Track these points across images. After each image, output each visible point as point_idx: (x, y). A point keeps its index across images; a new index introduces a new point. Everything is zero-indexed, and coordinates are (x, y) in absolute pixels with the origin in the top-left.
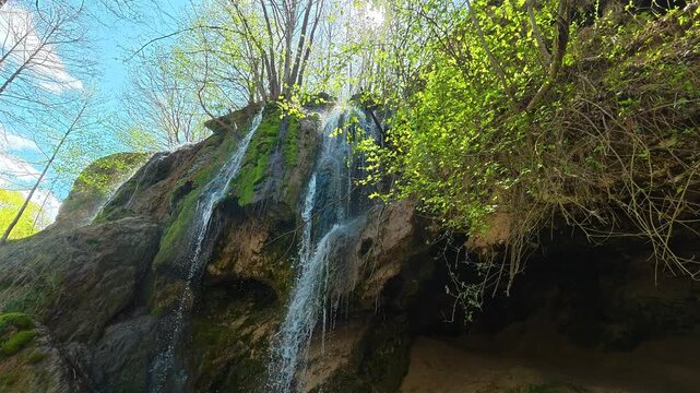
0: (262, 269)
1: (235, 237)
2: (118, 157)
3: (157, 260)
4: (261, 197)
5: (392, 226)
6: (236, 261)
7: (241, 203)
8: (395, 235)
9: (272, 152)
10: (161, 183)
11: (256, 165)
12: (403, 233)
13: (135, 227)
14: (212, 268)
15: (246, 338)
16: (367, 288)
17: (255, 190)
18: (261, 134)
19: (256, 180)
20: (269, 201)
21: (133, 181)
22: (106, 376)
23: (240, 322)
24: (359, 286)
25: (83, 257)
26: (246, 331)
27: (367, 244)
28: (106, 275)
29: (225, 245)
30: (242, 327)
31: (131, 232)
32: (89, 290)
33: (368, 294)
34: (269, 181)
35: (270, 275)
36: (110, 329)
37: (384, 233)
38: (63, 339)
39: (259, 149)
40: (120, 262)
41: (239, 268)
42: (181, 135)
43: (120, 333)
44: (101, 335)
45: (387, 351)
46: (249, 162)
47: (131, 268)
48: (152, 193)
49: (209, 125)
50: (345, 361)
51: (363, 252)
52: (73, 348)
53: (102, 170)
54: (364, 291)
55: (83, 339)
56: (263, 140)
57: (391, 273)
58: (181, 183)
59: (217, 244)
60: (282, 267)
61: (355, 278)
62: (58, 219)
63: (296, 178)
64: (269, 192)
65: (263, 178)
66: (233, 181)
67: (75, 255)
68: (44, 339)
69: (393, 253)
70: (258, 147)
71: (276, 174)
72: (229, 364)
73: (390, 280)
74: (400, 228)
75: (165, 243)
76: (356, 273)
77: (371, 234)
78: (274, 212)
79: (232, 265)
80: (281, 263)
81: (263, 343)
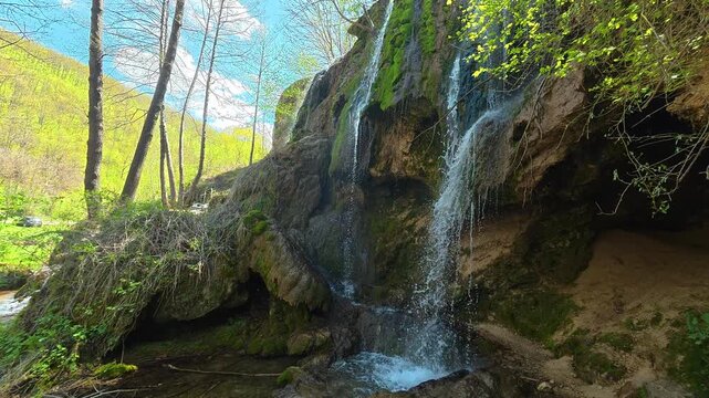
0: (414, 168)
1: (386, 140)
2: (295, 85)
3: (331, 168)
4: (402, 96)
5: (556, 100)
6: (391, 164)
7: (383, 108)
8: (558, 112)
9: (408, 43)
10: (324, 102)
11: (393, 63)
12: (569, 108)
13: (312, 144)
14: (373, 171)
15: (410, 228)
16: (520, 179)
17: (394, 91)
18: (395, 25)
19: (395, 78)
20: (408, 98)
21: (305, 105)
22: (316, 251)
23: (404, 216)
24: (511, 177)
25: (284, 171)
26: (410, 222)
27: (520, 129)
28: (301, 183)
29: (380, 150)
30: (406, 219)
31: (310, 148)
32: (293, 194)
33: (521, 185)
34: (407, 77)
35: (422, 173)
36: (312, 220)
37: (542, 112)
38: (286, 227)
39: (394, 43)
40: (307, 173)
41: (395, 169)
42: (335, 49)
43: (319, 223)
44: (307, 225)
45: (560, 244)
46: (386, 62)
47: (316, 176)
48: (320, 112)
49: (351, 31)
50: (507, 251)
51: (516, 138)
52: (293, 232)
53: (287, 100)
54: (518, 182)
55: (297, 227)
56: (397, 31)
57: (552, 160)
58: (336, 99)
59: (373, 150)
60: (431, 164)
61: (505, 169)
62: (274, 144)
63: (436, 67)
64: (407, 90)
65: (401, 76)
66: (375, 86)
67: (279, 170)
68: (273, 226)
69: (555, 134)
70: (393, 42)
71: (413, 68)
72: (399, 248)
73: (551, 168)
74: (567, 101)
75: (334, 154)
76: (507, 163)
77: (526, 116)
78: (415, 109)
79: (388, 165)
80: (431, 161)
81: (423, 231)
